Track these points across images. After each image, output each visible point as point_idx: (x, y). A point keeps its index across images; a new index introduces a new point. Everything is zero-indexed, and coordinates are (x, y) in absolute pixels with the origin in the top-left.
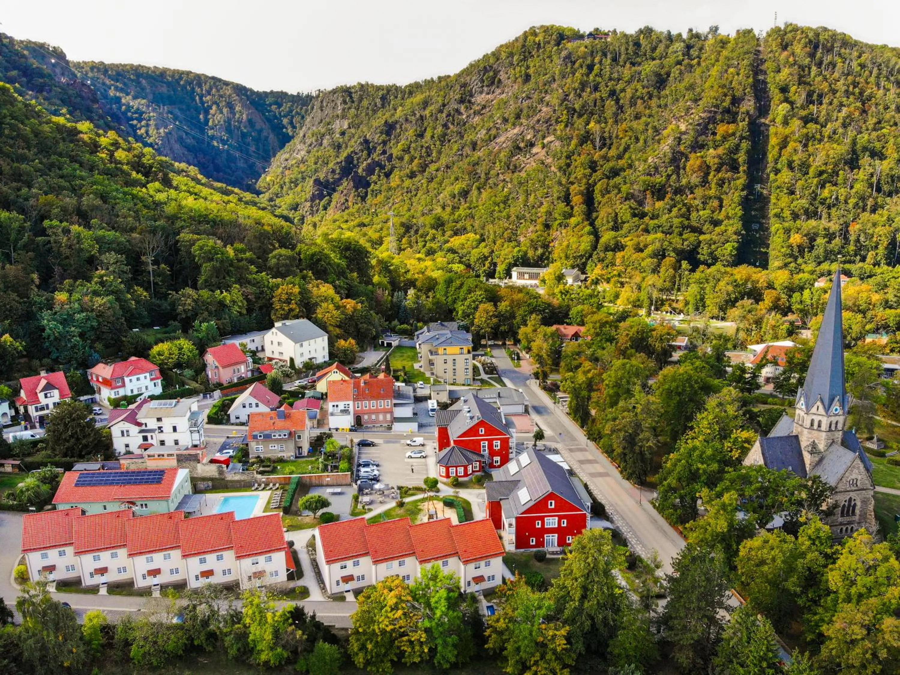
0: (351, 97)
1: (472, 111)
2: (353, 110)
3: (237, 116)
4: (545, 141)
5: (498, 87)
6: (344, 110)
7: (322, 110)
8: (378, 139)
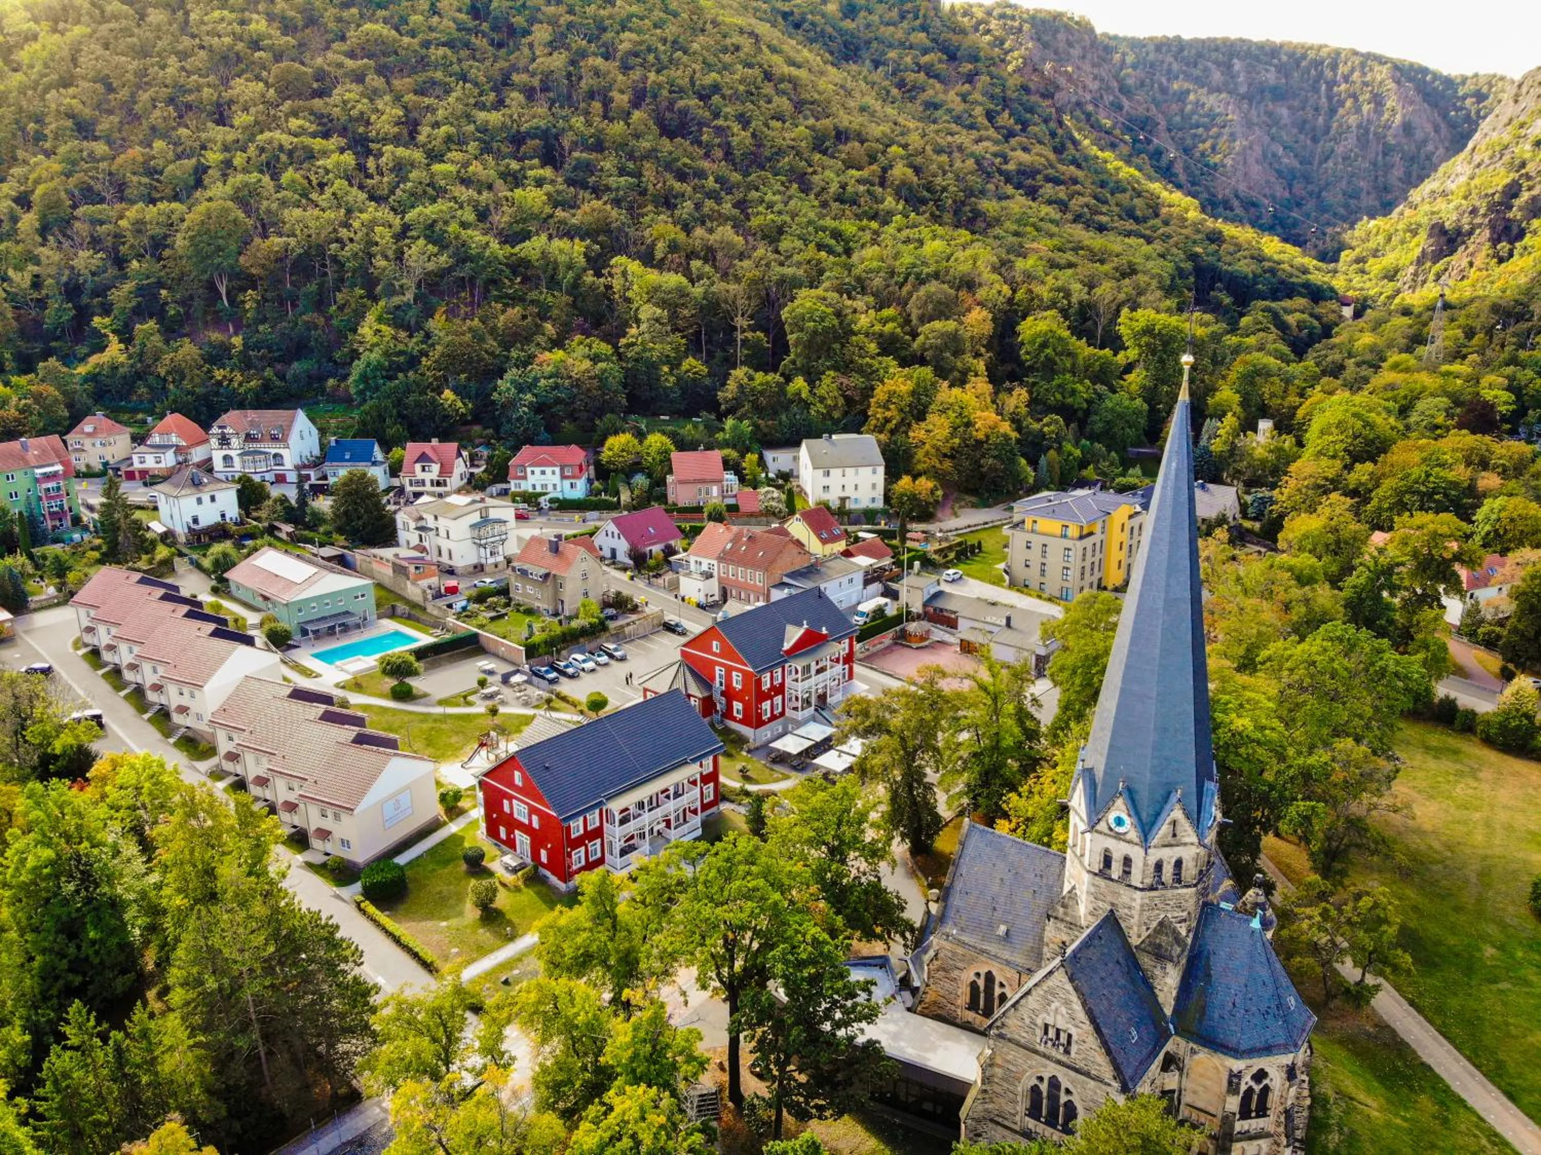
3: (1386, 116)
7: (1516, 101)
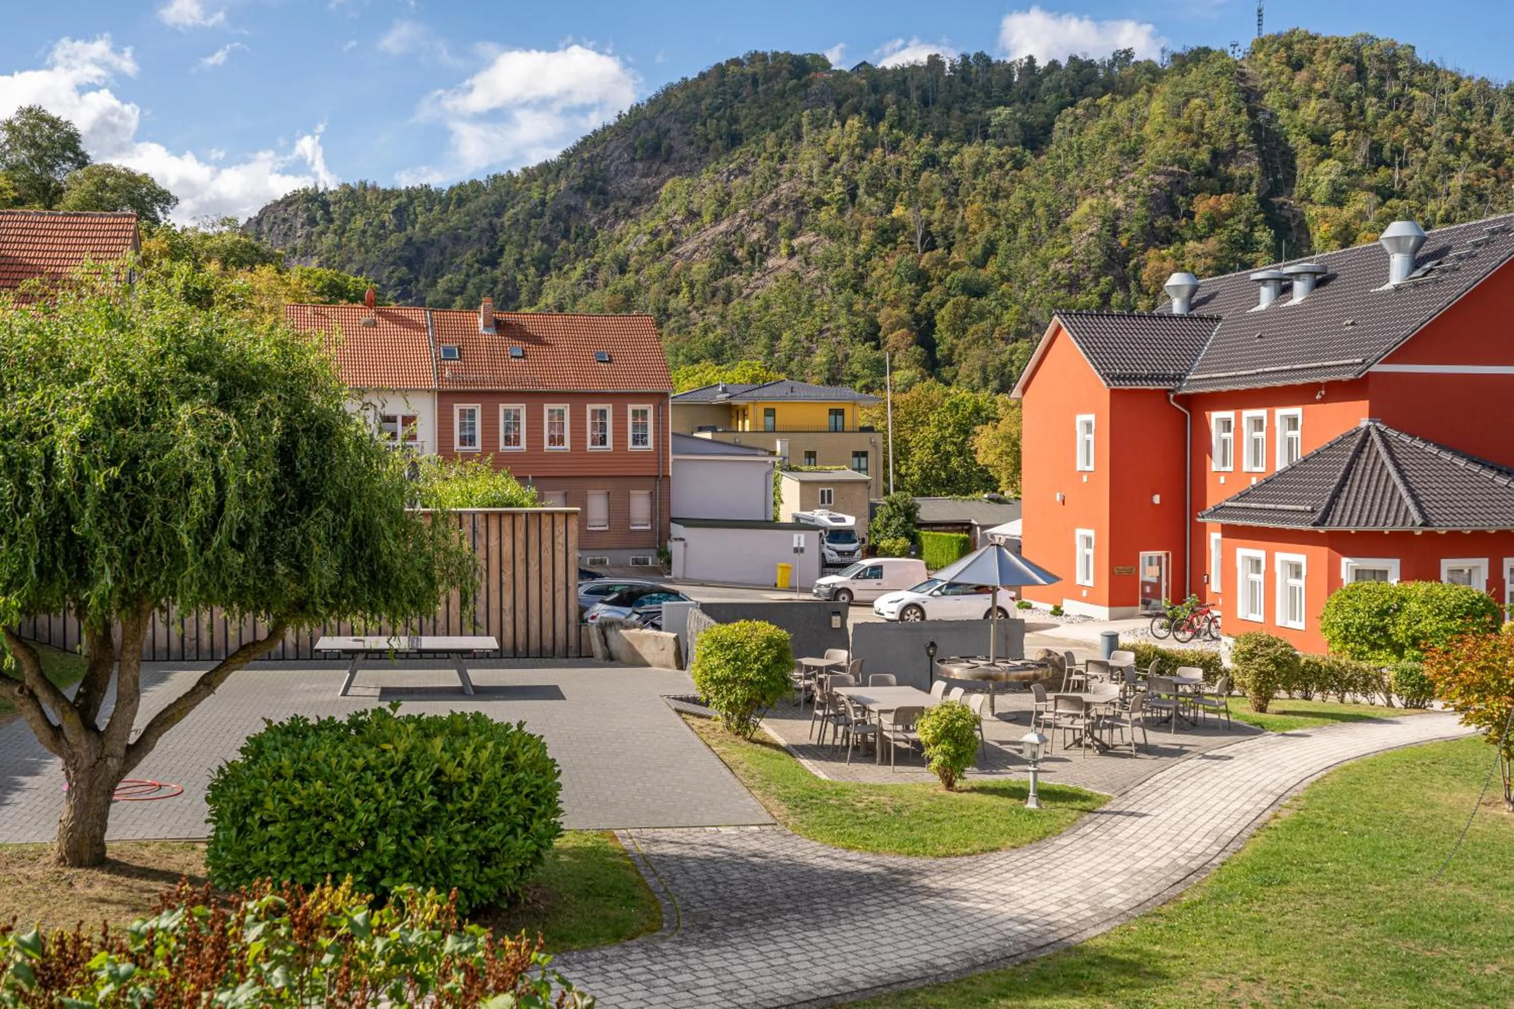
0: (327, 212)
1: (611, 210)
2: (330, 235)
4: (795, 243)
5: (666, 161)
6: (309, 236)
8: (389, 278)
